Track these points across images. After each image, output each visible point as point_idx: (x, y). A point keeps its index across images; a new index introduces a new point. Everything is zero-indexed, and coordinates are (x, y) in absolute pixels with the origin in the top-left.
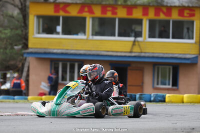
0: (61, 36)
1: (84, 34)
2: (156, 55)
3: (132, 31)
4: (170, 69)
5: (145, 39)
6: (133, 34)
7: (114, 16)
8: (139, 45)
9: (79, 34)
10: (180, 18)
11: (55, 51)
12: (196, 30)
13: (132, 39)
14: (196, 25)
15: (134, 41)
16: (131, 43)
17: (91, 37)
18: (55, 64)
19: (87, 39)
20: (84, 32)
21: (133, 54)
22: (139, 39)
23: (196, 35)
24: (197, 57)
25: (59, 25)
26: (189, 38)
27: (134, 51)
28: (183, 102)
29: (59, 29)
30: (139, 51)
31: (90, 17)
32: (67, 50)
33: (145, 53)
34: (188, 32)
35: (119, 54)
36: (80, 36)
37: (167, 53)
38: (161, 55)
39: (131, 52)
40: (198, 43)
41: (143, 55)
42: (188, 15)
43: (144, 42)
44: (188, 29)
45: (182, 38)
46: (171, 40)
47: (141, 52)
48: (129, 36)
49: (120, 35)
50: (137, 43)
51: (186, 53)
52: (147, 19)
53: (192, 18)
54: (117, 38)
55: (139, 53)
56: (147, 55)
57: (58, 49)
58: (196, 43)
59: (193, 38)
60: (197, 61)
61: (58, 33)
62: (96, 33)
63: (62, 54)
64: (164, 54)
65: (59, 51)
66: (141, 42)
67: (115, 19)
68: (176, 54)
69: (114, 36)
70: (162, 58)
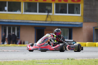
0: (7, 12)
1: (20, 11)
2: (60, 23)
3: (46, 9)
4: (67, 30)
5: (54, 14)
6: (47, 11)
7: (36, 2)
8: (50, 17)
9: (17, 11)
10: (73, 3)
11: (4, 20)
12: (81, 9)
13: (46, 14)
14: (81, 6)
15: (48, 15)
16: (46, 16)
17: (24, 13)
18: (4, 27)
19: (22, 14)
20: (20, 10)
21: (47, 22)
22: (50, 14)
23: (81, 11)
24: (82, 24)
25: (6, 6)
26: (78, 13)
27: (48, 20)
28: (86, 46)
29: (6, 8)
30: (51, 20)
31: (23, 2)
32: (11, 20)
33: (54, 21)
34: (77, 10)
35: (40, 22)
36: (18, 12)
37: (66, 22)
38: (62, 23)
39: (46, 21)
40: (83, 16)
41: (52, 22)
42: (77, 1)
43: (53, 15)
44: (77, 8)
45: (73, 13)
46: (68, 14)
47: (52, 21)
48: (44, 12)
49: (40, 12)
50: (49, 16)
51: (76, 21)
52: (54, 3)
53: (79, 3)
54: (38, 13)
55: (50, 21)
56: (55, 22)
57: (6, 20)
58: (81, 16)
59: (79, 13)
60: (82, 26)
61: (6, 11)
62: (26, 11)
63: (8, 22)
64: (64, 22)
65: (6, 21)
66: (51, 15)
67: (37, 3)
68: (70, 22)
69: (37, 12)
70: (63, 24)
